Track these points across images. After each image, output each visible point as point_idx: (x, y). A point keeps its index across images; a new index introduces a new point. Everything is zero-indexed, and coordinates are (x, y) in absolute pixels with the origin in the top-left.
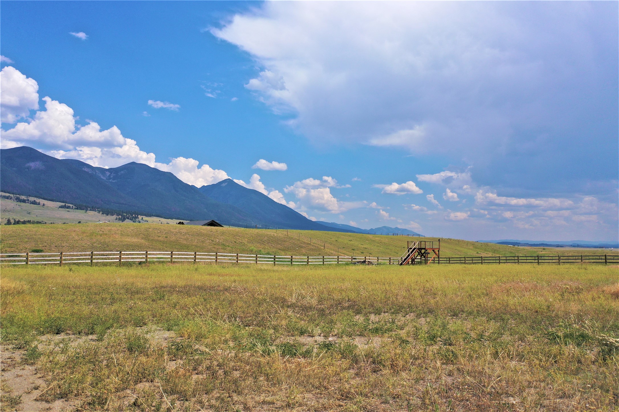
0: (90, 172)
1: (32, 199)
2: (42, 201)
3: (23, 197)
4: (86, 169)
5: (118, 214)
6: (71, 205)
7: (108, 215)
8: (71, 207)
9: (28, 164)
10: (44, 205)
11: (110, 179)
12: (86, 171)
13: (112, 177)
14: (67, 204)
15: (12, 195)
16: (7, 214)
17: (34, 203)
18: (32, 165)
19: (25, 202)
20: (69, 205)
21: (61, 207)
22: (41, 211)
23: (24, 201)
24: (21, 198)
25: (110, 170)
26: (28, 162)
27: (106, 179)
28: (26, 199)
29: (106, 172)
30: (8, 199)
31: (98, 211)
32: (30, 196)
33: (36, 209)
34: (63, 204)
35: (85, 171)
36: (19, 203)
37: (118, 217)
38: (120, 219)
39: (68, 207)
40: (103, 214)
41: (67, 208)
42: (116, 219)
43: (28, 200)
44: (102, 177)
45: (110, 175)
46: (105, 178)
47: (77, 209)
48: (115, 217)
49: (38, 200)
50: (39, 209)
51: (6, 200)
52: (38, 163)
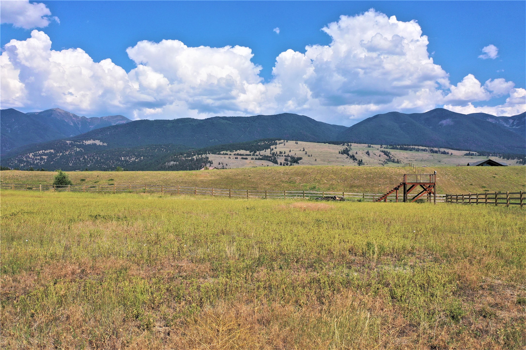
0: (493, 122)
1: (442, 150)
2: (450, 151)
3: (436, 149)
5: (519, 158)
6: (474, 153)
7: (508, 159)
9: (440, 123)
10: (452, 154)
11: (513, 126)
12: (490, 121)
13: (515, 124)
14: (471, 152)
15: (427, 148)
16: (423, 163)
17: (444, 153)
18: (444, 122)
19: (437, 153)
21: (466, 155)
22: (449, 159)
23: (436, 152)
24: (434, 150)
25: (513, 118)
26: (441, 121)
27: (510, 126)
29: (509, 120)
30: (425, 151)
31: (499, 156)
32: (441, 148)
33: (445, 158)
34: (468, 152)
36: (432, 154)
37: (518, 160)
38: (520, 163)
39: (472, 155)
40: (503, 158)
42: (517, 163)
43: (439, 151)
44: (505, 125)
45: (513, 123)
46: (508, 126)
47: (480, 155)
48: (516, 160)
49: (447, 150)
50: (447, 158)
52: (448, 120)
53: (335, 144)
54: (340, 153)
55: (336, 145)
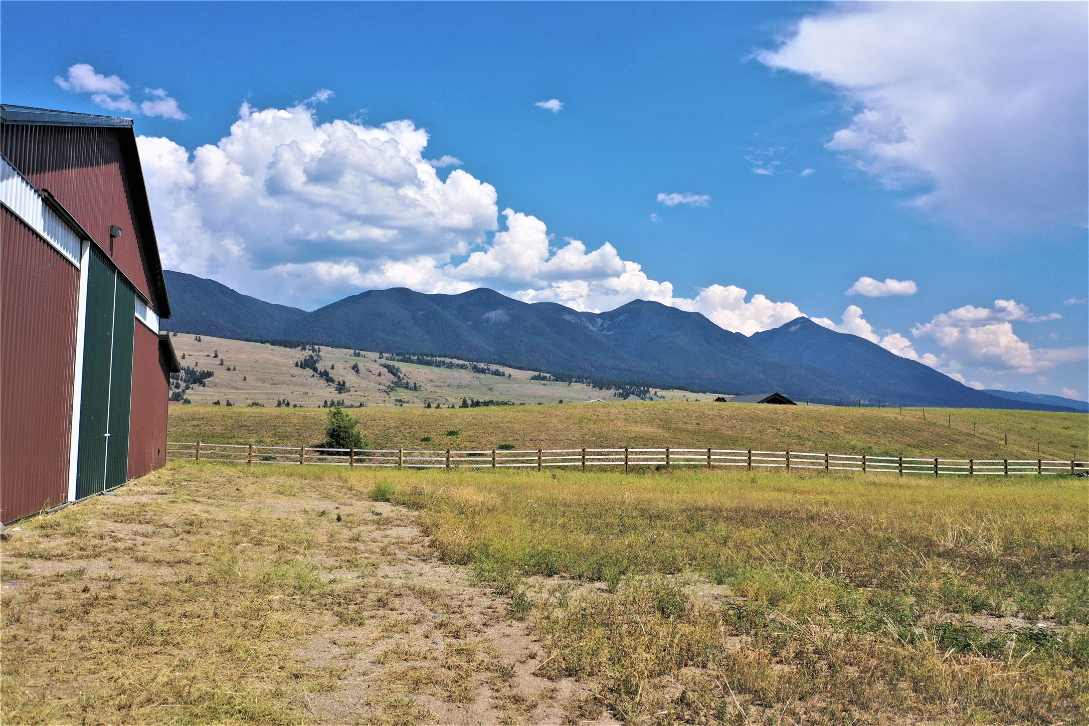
0: (573, 321)
1: (493, 367)
2: (507, 371)
3: (482, 365)
4: (567, 317)
5: (617, 388)
6: (548, 375)
7: (602, 389)
8: (548, 377)
9: (486, 316)
10: (510, 376)
11: (603, 330)
12: (568, 319)
13: (605, 326)
14: (542, 374)
15: (467, 363)
16: (461, 391)
17: (497, 373)
18: (492, 315)
19: (485, 373)
20: (545, 374)
21: (534, 378)
22: (506, 385)
23: (483, 371)
24: (479, 366)
25: (603, 315)
26: (487, 312)
27: (598, 330)
28: (486, 367)
29: (597, 320)
30: (463, 369)
31: (587, 382)
32: (491, 363)
33: (501, 383)
34: (537, 373)
35: (565, 320)
36: (477, 375)
37: (617, 392)
38: (620, 395)
39: (544, 378)
40: (594, 387)
41: (542, 380)
42: (615, 396)
43: (489, 369)
44: (591, 328)
45: (602, 324)
46: (595, 330)
47: (557, 380)
48: (613, 391)
49: (502, 369)
50: (504, 383)
51: (461, 370)
52: (499, 312)
53: (285, 346)
54: (297, 365)
55: (288, 349)
